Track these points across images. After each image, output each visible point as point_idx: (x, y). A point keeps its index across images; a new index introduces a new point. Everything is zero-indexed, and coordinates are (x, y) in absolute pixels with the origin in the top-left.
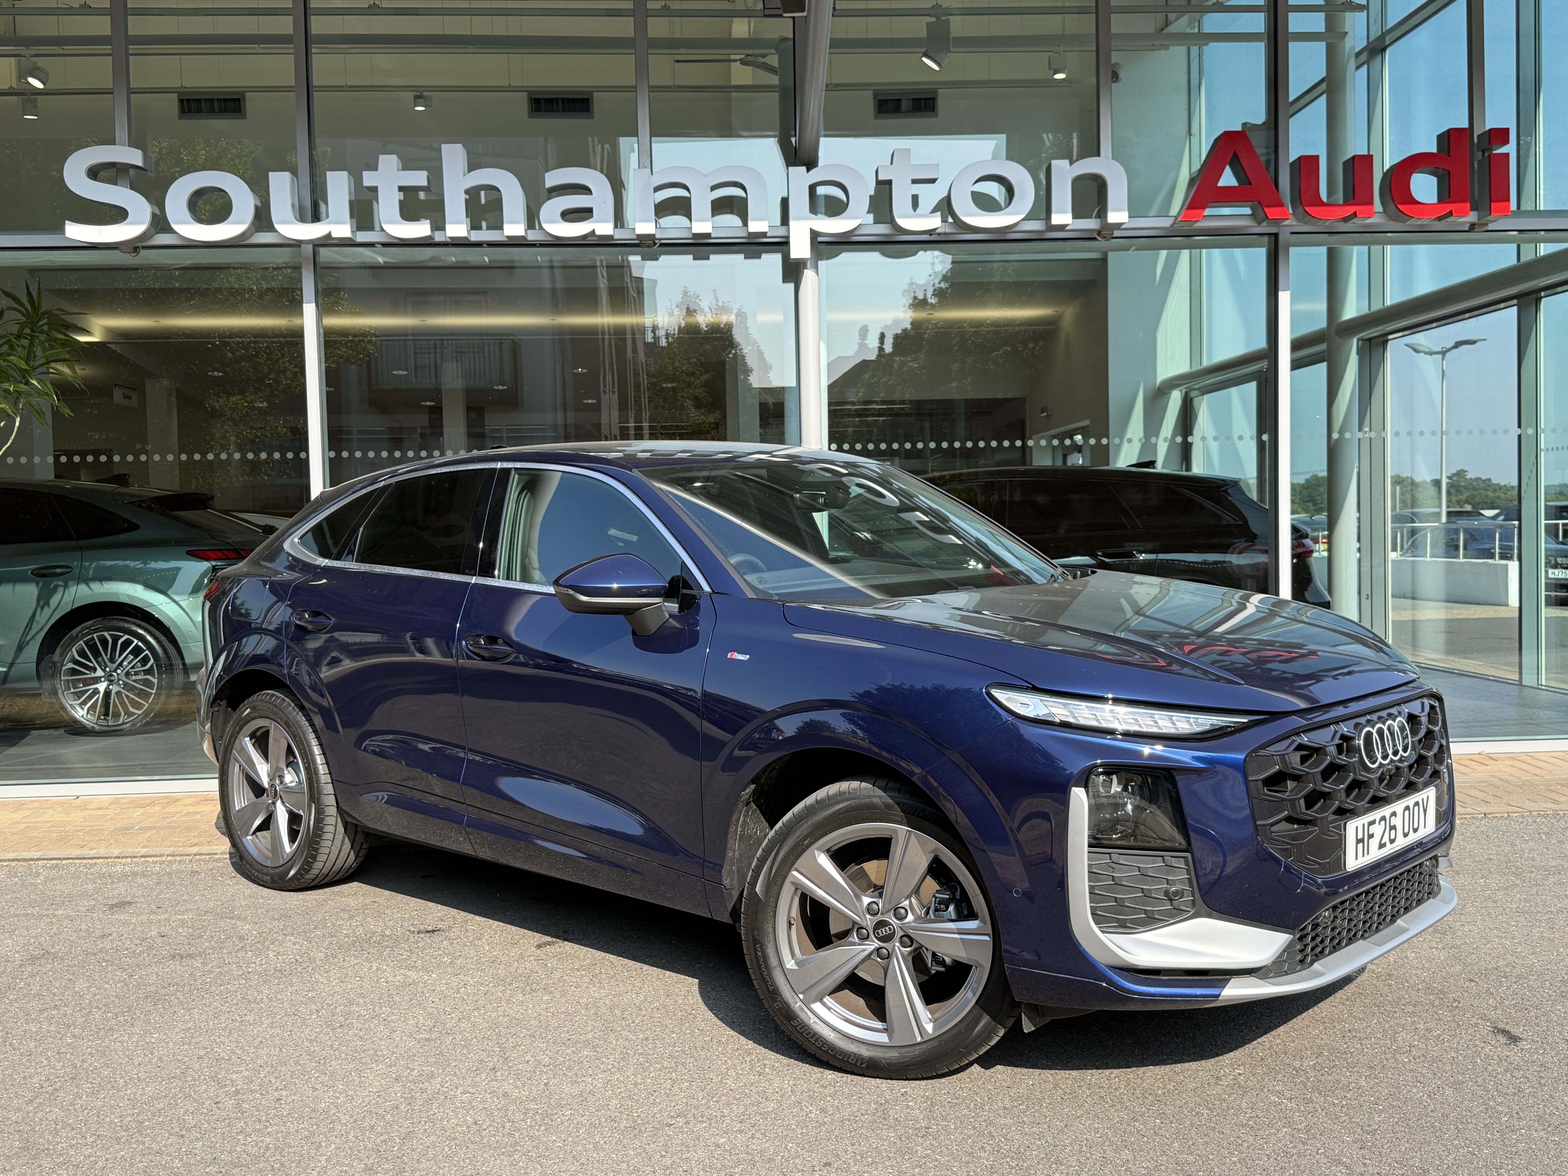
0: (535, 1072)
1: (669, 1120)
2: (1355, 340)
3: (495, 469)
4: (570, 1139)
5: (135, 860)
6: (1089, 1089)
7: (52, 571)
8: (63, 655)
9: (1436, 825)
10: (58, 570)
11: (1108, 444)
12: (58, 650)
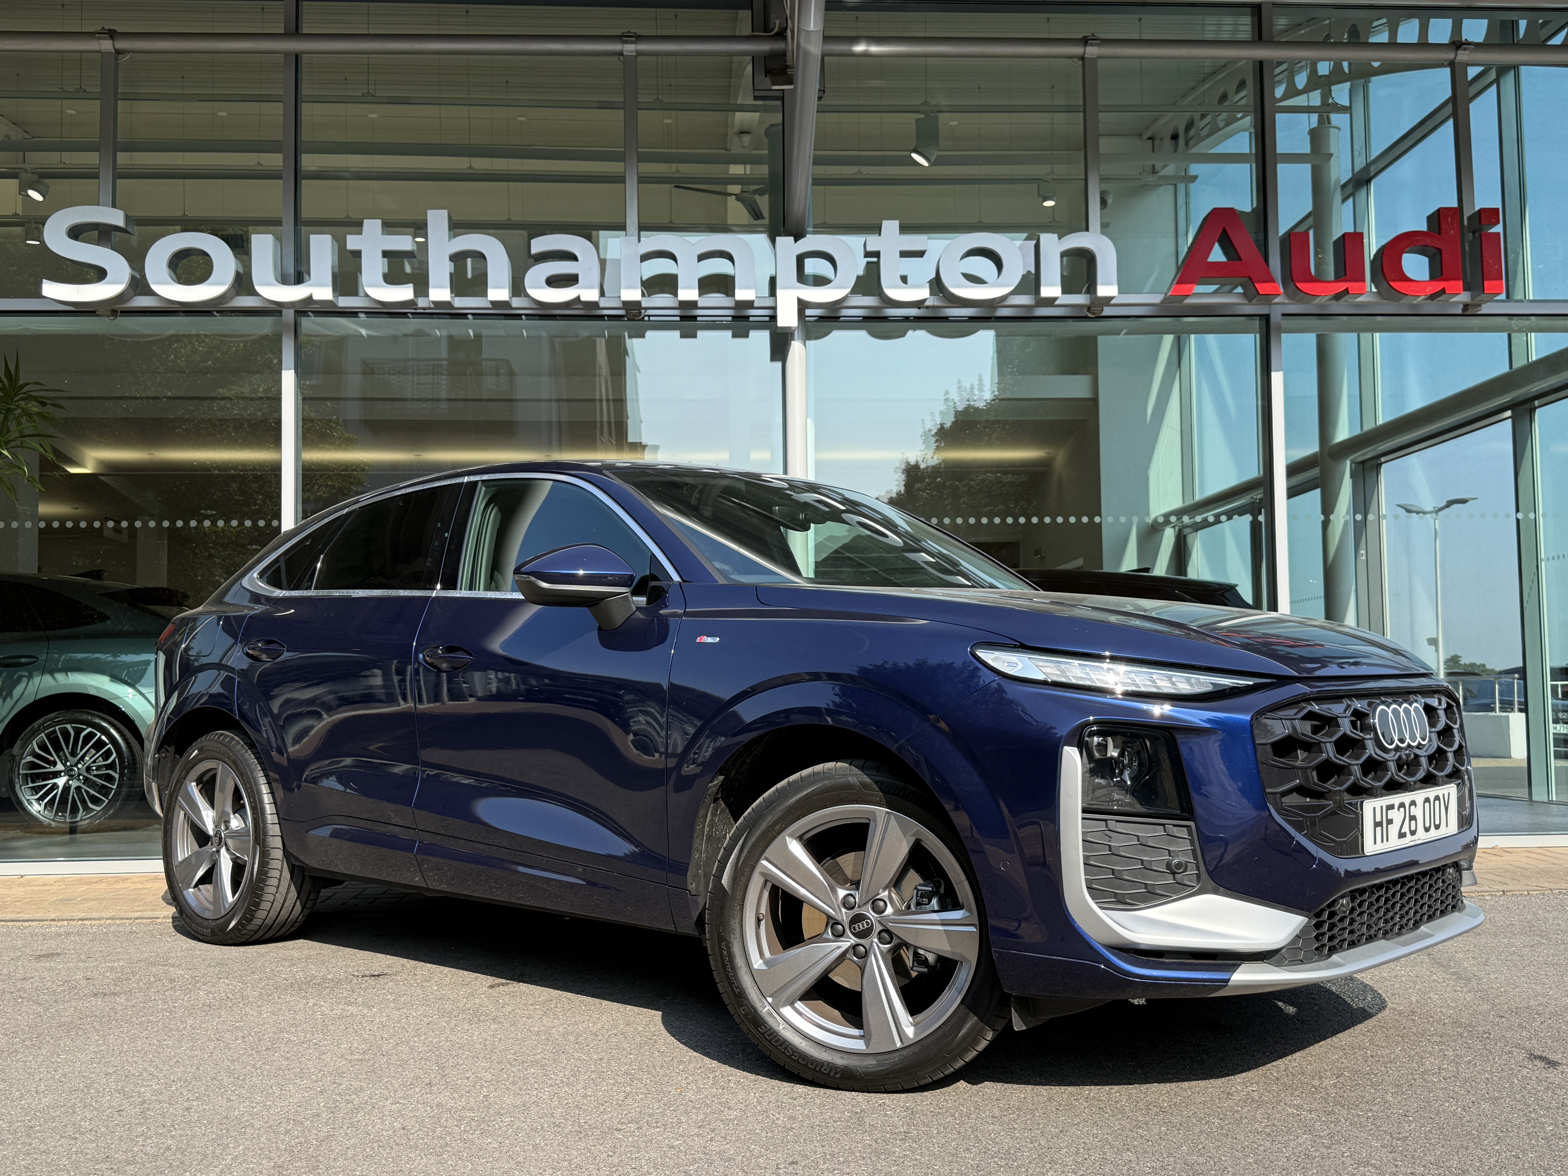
0: (474, 1086)
1: (620, 1126)
2: (1348, 462)
3: (463, 483)
4: (507, 1141)
5: (72, 922)
6: (1087, 1102)
7: (17, 660)
8: (23, 747)
9: (1459, 828)
10: (23, 660)
11: (1101, 523)
12: (19, 743)
